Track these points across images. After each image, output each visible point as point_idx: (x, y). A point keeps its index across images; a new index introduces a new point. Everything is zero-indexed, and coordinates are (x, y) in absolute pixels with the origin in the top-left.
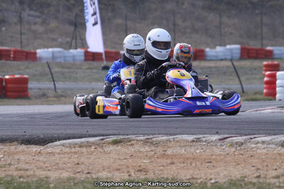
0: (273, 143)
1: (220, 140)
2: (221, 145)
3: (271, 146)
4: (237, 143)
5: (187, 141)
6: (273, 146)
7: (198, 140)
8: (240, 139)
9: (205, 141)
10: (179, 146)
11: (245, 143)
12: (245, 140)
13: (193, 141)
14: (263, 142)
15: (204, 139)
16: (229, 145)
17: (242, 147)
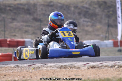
0: (55, 67)
1: (29, 66)
2: (29, 69)
3: (54, 68)
4: (37, 68)
5: (11, 67)
6: (55, 68)
7: (17, 66)
8: (39, 65)
9: (21, 67)
10: (6, 70)
11: (41, 67)
12: (42, 66)
13: (14, 67)
14: (51, 67)
15: (20, 66)
16: (33, 68)
17: (39, 70)
